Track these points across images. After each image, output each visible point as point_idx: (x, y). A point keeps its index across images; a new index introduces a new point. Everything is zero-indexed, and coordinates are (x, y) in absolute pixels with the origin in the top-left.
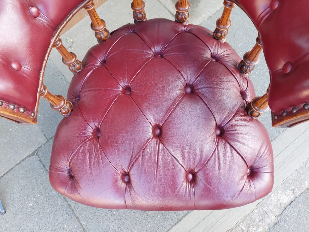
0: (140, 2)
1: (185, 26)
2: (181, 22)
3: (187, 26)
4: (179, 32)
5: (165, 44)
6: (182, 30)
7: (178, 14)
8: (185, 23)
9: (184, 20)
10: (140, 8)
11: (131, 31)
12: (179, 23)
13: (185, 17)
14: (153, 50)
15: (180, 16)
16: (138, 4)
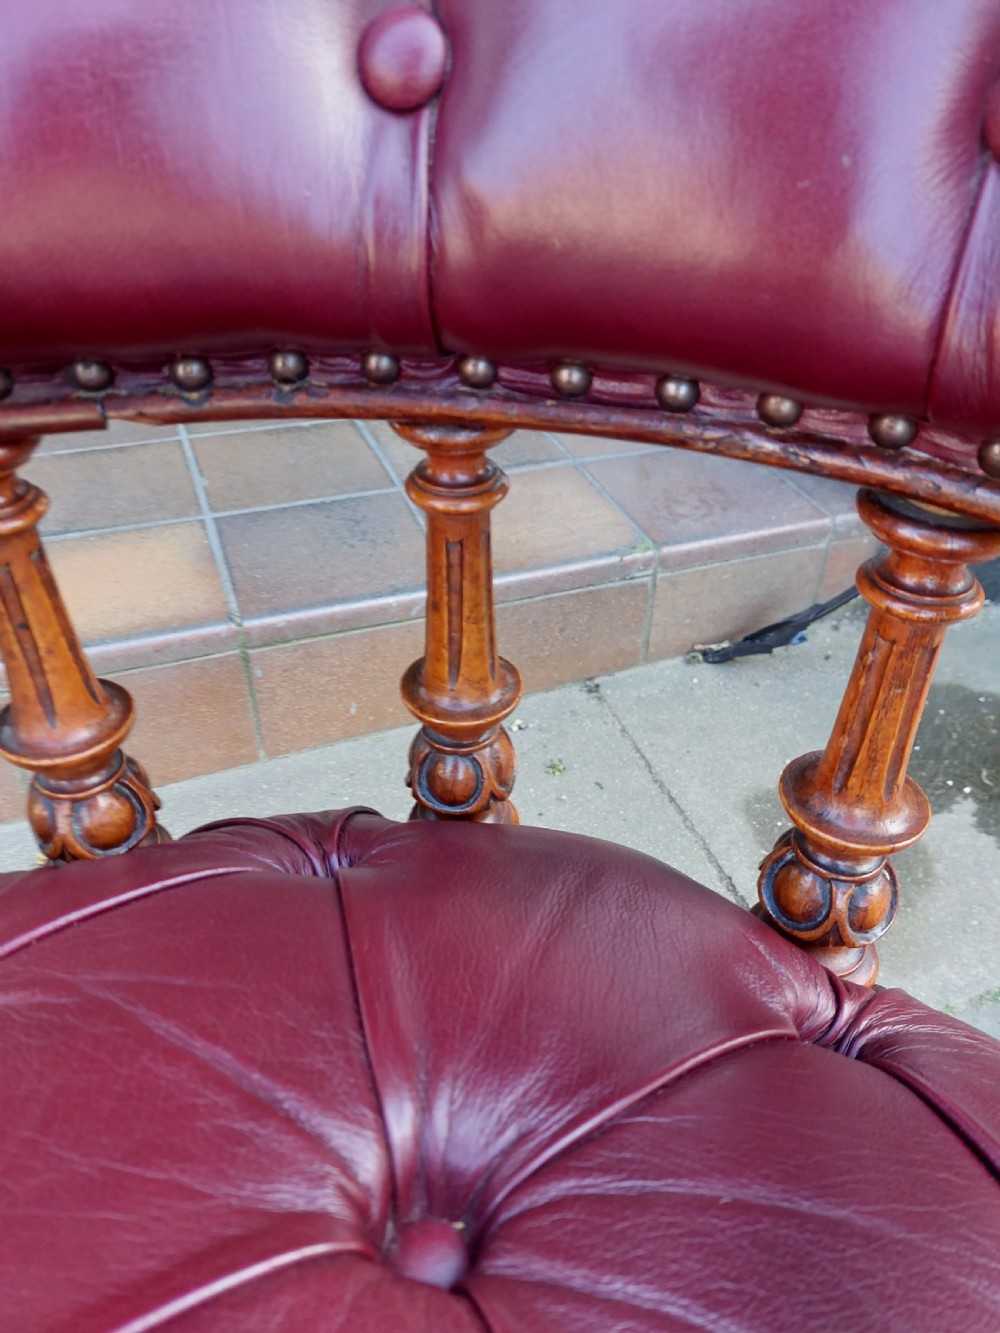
0: (480, 653)
1: (839, 989)
2: (805, 935)
3: (860, 990)
4: (769, 1019)
5: (564, 1114)
6: (800, 1016)
7: (792, 863)
8: (841, 963)
9: (837, 928)
10: (467, 704)
11: (334, 859)
12: (781, 941)
13: (853, 907)
14: (402, 1122)
15: (808, 880)
16: (455, 666)
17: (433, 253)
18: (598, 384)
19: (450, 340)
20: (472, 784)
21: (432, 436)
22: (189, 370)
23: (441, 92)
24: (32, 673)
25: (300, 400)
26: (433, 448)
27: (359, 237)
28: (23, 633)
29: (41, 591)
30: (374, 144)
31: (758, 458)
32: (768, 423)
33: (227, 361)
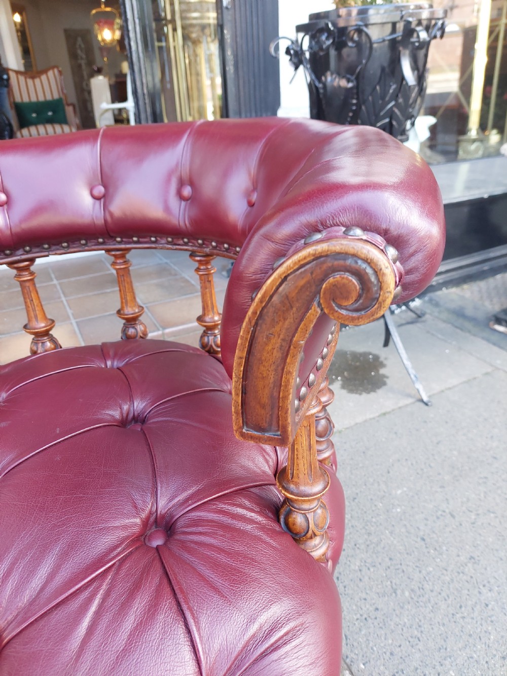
0: (132, 302)
17: (105, 221)
18: (141, 240)
19: (112, 234)
20: (136, 334)
21: (113, 253)
22: (65, 244)
23: (104, 196)
24: (33, 311)
25: (86, 248)
26: (115, 256)
27: (93, 219)
28: (32, 302)
29: (35, 293)
30: (94, 205)
31: (168, 249)
32: (168, 243)
33: (72, 242)
